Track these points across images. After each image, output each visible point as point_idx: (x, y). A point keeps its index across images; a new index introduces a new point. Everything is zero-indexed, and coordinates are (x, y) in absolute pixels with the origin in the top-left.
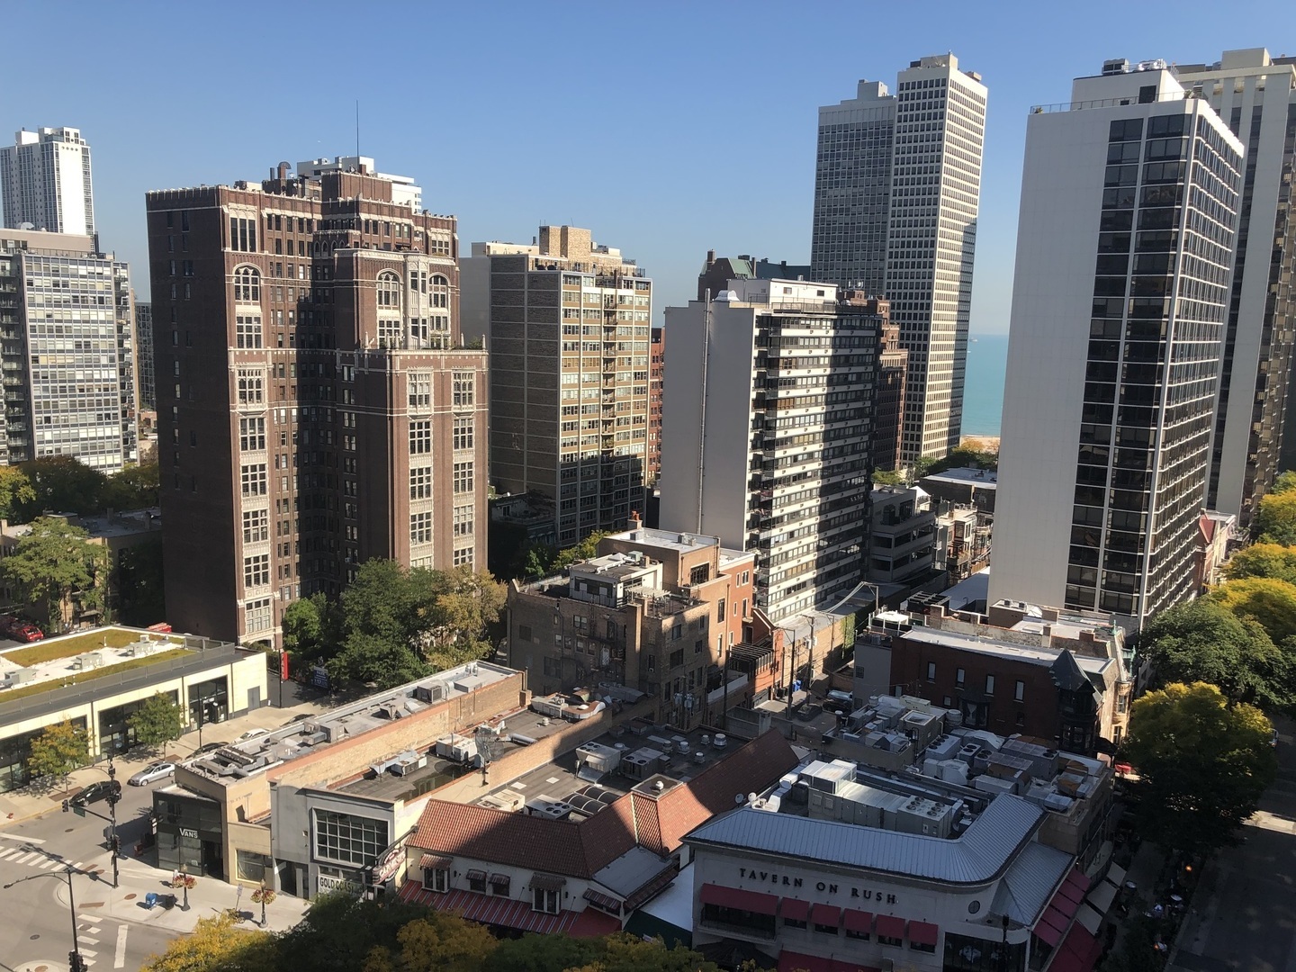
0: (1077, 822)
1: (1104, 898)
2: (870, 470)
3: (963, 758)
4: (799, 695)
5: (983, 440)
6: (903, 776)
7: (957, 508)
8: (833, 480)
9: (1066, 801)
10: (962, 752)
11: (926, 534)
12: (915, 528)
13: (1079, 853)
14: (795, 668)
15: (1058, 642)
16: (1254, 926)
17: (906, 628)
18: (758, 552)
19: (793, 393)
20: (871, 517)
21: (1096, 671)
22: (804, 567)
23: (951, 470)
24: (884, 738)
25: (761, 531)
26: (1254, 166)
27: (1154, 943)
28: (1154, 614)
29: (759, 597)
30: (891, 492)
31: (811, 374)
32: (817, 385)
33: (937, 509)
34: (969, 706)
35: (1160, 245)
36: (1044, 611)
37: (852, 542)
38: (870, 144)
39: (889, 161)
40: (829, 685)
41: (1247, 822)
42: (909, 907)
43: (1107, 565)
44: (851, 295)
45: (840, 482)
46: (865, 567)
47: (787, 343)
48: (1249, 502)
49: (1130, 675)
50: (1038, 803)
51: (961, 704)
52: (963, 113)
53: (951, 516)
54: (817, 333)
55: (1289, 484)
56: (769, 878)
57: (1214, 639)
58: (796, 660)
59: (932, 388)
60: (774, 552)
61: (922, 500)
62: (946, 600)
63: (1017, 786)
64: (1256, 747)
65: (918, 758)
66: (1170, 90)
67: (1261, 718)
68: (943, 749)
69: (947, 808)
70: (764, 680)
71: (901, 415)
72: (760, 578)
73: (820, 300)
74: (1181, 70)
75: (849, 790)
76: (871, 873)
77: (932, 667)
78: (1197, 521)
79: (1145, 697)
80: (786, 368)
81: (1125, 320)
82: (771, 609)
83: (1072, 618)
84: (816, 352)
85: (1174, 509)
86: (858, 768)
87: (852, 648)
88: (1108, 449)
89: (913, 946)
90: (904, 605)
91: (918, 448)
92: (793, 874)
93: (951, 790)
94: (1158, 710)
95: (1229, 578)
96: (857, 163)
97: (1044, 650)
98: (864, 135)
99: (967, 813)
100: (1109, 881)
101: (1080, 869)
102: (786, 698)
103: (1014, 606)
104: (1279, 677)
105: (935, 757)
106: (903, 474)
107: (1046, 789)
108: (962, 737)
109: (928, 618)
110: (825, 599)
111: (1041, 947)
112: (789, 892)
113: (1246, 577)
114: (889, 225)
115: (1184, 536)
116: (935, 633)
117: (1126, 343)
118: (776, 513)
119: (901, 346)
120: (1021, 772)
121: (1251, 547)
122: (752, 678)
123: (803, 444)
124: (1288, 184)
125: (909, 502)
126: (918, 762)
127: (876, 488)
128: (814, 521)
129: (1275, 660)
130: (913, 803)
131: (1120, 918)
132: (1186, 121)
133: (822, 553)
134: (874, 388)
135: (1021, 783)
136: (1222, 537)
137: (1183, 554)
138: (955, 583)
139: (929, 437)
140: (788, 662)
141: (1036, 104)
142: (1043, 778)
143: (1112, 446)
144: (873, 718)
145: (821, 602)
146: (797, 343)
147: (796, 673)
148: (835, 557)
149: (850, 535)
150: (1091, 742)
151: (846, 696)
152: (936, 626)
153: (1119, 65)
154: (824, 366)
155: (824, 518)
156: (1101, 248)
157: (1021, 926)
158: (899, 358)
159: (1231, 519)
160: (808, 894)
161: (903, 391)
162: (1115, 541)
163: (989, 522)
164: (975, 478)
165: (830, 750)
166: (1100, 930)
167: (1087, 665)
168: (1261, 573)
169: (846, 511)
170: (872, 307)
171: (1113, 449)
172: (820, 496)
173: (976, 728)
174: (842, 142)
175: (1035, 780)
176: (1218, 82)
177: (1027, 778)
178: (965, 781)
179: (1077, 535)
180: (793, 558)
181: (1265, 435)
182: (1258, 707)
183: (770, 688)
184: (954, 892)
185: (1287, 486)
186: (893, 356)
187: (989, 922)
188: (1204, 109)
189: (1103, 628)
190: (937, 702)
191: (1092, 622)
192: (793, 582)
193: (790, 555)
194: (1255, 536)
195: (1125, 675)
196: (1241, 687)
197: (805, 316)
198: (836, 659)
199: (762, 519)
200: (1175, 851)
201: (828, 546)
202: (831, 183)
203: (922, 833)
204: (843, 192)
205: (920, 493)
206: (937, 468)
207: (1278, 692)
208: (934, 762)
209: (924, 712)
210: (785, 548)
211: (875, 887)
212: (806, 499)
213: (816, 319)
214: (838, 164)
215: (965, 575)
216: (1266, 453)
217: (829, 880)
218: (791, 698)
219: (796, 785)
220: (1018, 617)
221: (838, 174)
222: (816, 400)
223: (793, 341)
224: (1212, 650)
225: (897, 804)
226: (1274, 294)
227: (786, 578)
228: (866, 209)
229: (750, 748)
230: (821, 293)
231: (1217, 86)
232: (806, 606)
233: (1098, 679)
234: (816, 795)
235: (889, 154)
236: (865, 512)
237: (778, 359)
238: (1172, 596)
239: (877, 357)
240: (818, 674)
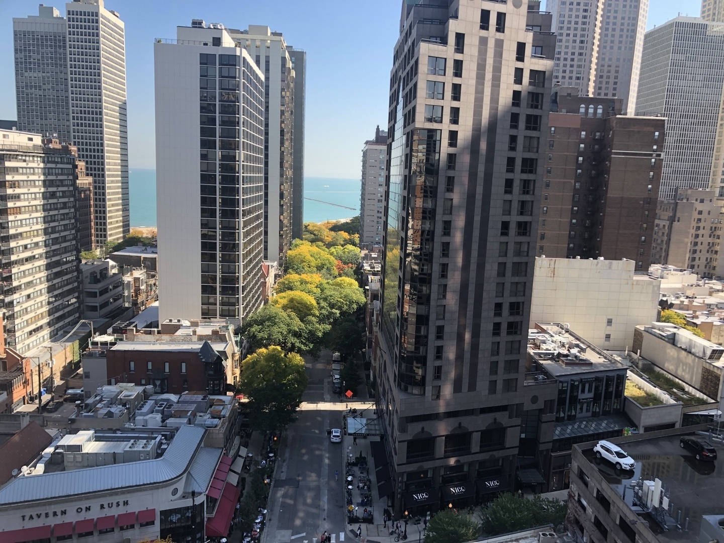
0: (223, 430)
1: (239, 466)
2: (79, 251)
3: (157, 411)
4: (46, 398)
5: (144, 230)
6: (124, 430)
7: (134, 270)
8: (54, 259)
9: (216, 421)
10: (157, 408)
11: (117, 287)
12: (110, 284)
13: (225, 447)
14: (41, 381)
15: (201, 338)
16: (306, 458)
17: (113, 344)
18: (5, 311)
19: (18, 204)
20: (82, 280)
21: (222, 349)
22: (40, 316)
23: (128, 248)
24: (109, 412)
25: (5, 297)
26: (268, 86)
27: (264, 480)
28: (247, 315)
29: (9, 340)
30: (93, 264)
31: (30, 192)
32: (35, 199)
33: (122, 271)
34: (156, 381)
35: (231, 123)
36: (191, 322)
37: (71, 296)
38: (51, 46)
39: (65, 59)
40: (67, 387)
41: (298, 409)
42: (137, 504)
43: (222, 293)
44: (50, 141)
45: (59, 260)
46: (81, 311)
47: (11, 171)
48: (282, 254)
49: (239, 348)
50: (201, 426)
51: (151, 381)
52: (110, 35)
53: (132, 275)
54: (31, 165)
55: (297, 245)
56: (43, 516)
57: (275, 324)
58: (41, 376)
59: (110, 200)
60: (16, 309)
61: (113, 267)
62: (135, 323)
63: (190, 420)
64: (298, 372)
65: (132, 417)
66: (228, 42)
67: (299, 358)
68: (146, 409)
69: (153, 441)
70: (19, 393)
71: (92, 217)
72: (8, 328)
73: (30, 144)
74: (232, 31)
75: (92, 447)
76: (112, 492)
77: (132, 364)
78: (261, 266)
79: (248, 359)
80: (11, 187)
81: (218, 162)
82: (18, 346)
83: (207, 324)
84: (32, 178)
85: (250, 261)
86: (95, 433)
87: (80, 361)
88: (216, 232)
89: (142, 525)
90: (110, 330)
91: (105, 236)
92: (58, 508)
93: (153, 431)
94: (255, 363)
95: (277, 293)
96: (43, 57)
97: (194, 343)
98: (47, 40)
99: (164, 441)
100: (240, 456)
101: (226, 455)
102: (37, 401)
103: (175, 322)
104: (304, 337)
105: (141, 415)
106: (98, 252)
107: (205, 418)
108: (156, 400)
109: (126, 336)
110: (57, 334)
111: (211, 500)
112: (59, 520)
113: (285, 291)
114: (70, 99)
115: (256, 274)
116: (132, 344)
117: (219, 175)
118: (15, 284)
119: (87, 175)
120: (190, 412)
121: (285, 277)
122: (10, 394)
123: (30, 237)
124: (284, 97)
125: (105, 269)
126: (131, 420)
127: (83, 262)
128: (44, 286)
129: (302, 329)
130: (133, 444)
131: (247, 473)
132: (237, 59)
133: (51, 306)
134: (75, 200)
135: (192, 418)
136: (272, 272)
137: (256, 283)
138: (138, 313)
139: (111, 229)
140: (36, 378)
141: (158, 37)
142: (202, 412)
143: (218, 230)
144: (101, 400)
145: (55, 337)
146: (17, 171)
147: (42, 384)
148: (61, 307)
149: (70, 292)
150: (223, 387)
151: (79, 391)
152: (132, 340)
153: (200, 23)
154: (39, 186)
155: (50, 283)
156: (202, 123)
157: (200, 494)
158: (87, 182)
159: (275, 264)
160: (72, 517)
161: (92, 202)
162: (224, 280)
163: (153, 276)
164: (142, 252)
165: (74, 426)
166: (238, 483)
167: (217, 347)
168: (291, 289)
169: (65, 278)
170: (66, 150)
171: (219, 232)
172: (47, 270)
173: (162, 393)
174: (31, 42)
175: (199, 414)
176: (247, 40)
177: (194, 415)
178: (161, 424)
179: (204, 279)
180: (31, 311)
181: (285, 222)
182: (297, 353)
183: (24, 397)
184: (162, 487)
185: (296, 246)
186: (84, 181)
187: (184, 497)
188: (245, 54)
189: (223, 327)
190: (138, 384)
191: (217, 324)
192: (33, 327)
193: (29, 309)
194: (286, 271)
195: (237, 349)
196: (289, 345)
197: (21, 153)
198: (69, 370)
199: (5, 289)
200: (268, 432)
201: (56, 301)
202: (26, 68)
203: (140, 460)
204: (35, 75)
205: (111, 263)
206: (118, 247)
207: (305, 344)
208: (141, 418)
209: (131, 391)
210: (25, 306)
211: (114, 500)
212: (36, 273)
213: (29, 156)
214: (30, 57)
215: (143, 308)
216: (287, 230)
217: (83, 505)
218: (40, 400)
219: (54, 454)
220: (178, 327)
221: (30, 63)
222: (36, 208)
223: (15, 170)
224: (275, 329)
225: (123, 447)
226: (283, 152)
227: (28, 325)
228: (53, 87)
229: (16, 438)
230: (30, 139)
231: (247, 43)
232: (44, 341)
233: (224, 353)
234: (69, 456)
235: (65, 54)
236: (78, 277)
237: (5, 182)
238: (254, 305)
239: (75, 182)
240: (58, 382)
